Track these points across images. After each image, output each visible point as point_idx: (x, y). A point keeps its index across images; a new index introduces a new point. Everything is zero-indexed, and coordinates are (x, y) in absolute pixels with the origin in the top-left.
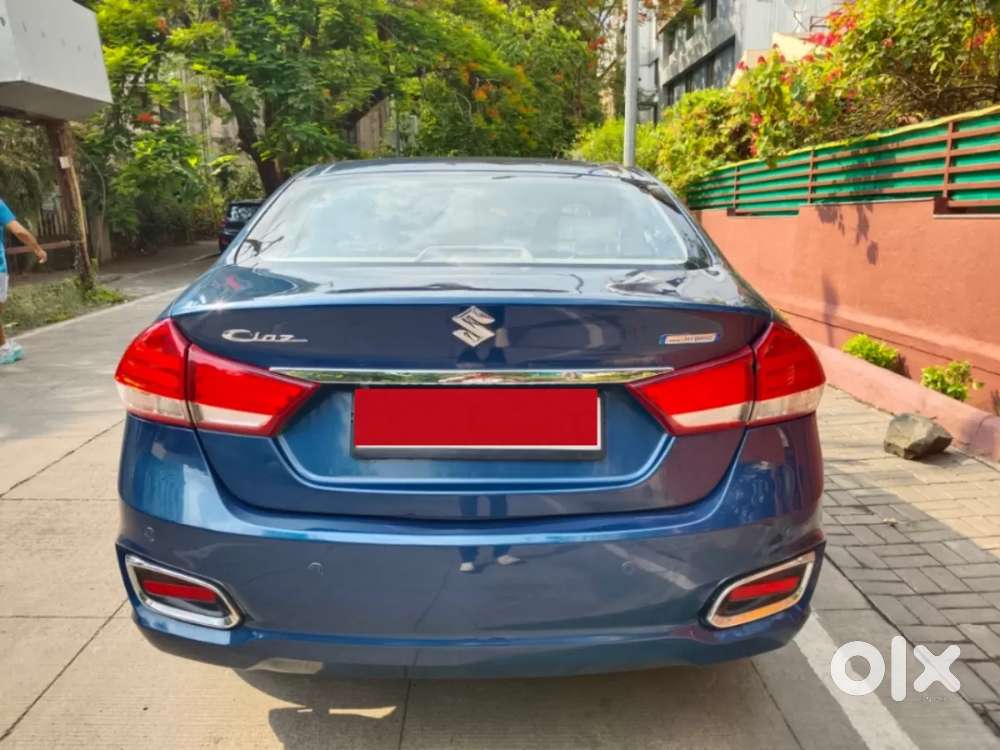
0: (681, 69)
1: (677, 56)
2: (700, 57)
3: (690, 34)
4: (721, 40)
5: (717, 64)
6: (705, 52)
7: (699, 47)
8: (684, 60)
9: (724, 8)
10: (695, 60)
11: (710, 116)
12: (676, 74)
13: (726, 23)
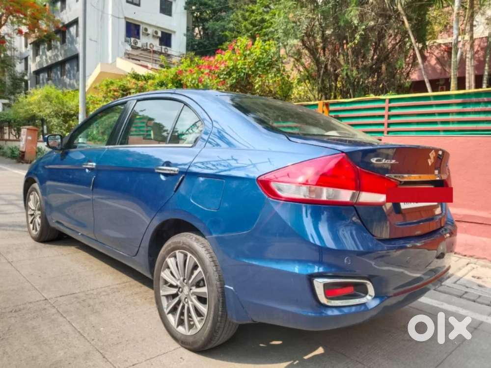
0: (45, 65)
1: (41, 58)
2: (57, 61)
3: (50, 48)
4: (69, 55)
5: (67, 66)
6: (60, 59)
7: (57, 55)
8: (47, 61)
9: (70, 39)
10: (54, 62)
11: (121, 92)
12: (41, 67)
13: (73, 47)
